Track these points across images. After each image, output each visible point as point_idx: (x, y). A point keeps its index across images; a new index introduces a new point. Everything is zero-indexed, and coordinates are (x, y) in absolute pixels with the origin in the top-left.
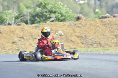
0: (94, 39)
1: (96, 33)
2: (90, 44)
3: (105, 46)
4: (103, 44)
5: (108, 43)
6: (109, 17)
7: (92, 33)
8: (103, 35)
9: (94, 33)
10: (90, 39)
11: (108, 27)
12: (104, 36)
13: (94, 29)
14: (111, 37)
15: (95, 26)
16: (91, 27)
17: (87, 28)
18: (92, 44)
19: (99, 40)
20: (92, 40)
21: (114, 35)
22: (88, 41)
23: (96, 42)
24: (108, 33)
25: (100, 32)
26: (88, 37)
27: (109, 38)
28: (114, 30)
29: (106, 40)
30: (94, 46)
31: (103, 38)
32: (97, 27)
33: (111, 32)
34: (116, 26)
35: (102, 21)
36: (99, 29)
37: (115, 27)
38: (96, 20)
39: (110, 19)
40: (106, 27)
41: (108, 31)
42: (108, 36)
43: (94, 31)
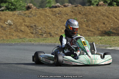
0: (44, 29)
1: (45, 23)
2: (40, 33)
3: (55, 36)
4: (53, 34)
5: (58, 33)
6: (59, 7)
7: (42, 23)
8: (53, 24)
9: (44, 23)
10: (40, 29)
11: (58, 17)
12: (54, 26)
13: (44, 19)
14: (61, 27)
15: (45, 16)
16: (41, 17)
17: (37, 18)
18: (42, 34)
19: (49, 30)
20: (42, 30)
21: (64, 25)
22: (38, 31)
23: (45, 31)
24: (58, 23)
25: (50, 22)
26: (38, 26)
27: (59, 27)
28: (65, 20)
29: (56, 30)
30: (44, 36)
31: (53, 28)
32: (47, 17)
33: (62, 22)
34: (67, 15)
35: (52, 11)
36: (49, 18)
37: (65, 17)
38: (46, 10)
39: (60, 9)
40: (56, 16)
41: (58, 21)
42: (58, 26)
43: (44, 21)
